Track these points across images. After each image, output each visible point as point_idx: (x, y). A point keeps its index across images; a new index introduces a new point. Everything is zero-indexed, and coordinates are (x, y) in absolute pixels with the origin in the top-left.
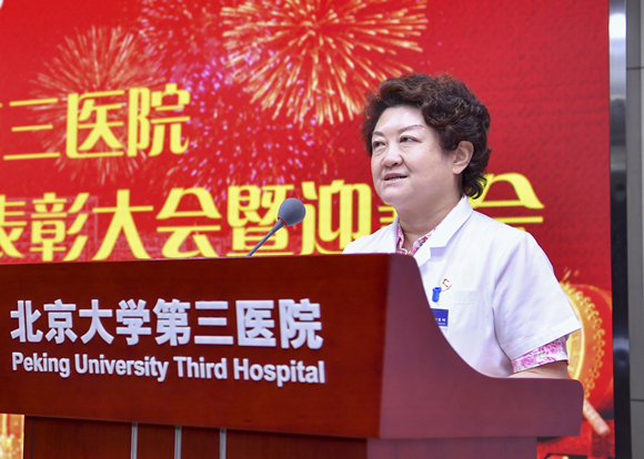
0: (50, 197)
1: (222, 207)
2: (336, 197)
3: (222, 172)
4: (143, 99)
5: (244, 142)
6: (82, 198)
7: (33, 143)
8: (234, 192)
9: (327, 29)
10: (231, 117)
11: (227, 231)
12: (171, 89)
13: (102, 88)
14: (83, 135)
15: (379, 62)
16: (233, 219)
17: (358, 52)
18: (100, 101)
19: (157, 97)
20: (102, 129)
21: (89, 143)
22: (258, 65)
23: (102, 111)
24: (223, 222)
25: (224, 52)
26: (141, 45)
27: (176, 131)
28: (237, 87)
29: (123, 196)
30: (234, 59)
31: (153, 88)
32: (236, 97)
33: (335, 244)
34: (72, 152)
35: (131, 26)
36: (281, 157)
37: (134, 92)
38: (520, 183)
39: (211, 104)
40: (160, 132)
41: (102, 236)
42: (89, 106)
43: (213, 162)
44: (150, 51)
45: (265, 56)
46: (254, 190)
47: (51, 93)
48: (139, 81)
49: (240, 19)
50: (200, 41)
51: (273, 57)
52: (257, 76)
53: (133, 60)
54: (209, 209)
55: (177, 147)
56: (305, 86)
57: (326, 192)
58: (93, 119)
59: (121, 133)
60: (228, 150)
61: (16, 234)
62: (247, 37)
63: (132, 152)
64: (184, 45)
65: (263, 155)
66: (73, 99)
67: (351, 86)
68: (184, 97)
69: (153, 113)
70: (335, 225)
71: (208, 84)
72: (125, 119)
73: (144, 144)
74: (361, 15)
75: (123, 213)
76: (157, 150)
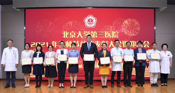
0: (103, 41)
1: (122, 43)
2: (133, 42)
3: (122, 40)
4: (113, 33)
5: (124, 37)
6: (107, 41)
7: (101, 36)
8: (123, 42)
9: (132, 28)
10: (123, 35)
11: (123, 45)
12: (116, 32)
13: (109, 31)
14: (107, 35)
15: (136, 31)
16: (123, 44)
17: (134, 30)
18: (109, 32)
19: (115, 32)
20: (109, 35)
21: (108, 36)
22: (125, 30)
23: (109, 33)
24: (122, 44)
25: (122, 29)
26: (113, 27)
27: (117, 36)
28: (123, 32)
29: (112, 41)
30: (123, 30)
31: (114, 32)
32: (123, 33)
33: (133, 46)
34: (106, 37)
35: (112, 25)
36: (128, 39)
37: (112, 32)
38: (148, 42)
39: (121, 33)
40: (115, 36)
41: (109, 45)
42: (107, 33)
43: (121, 39)
44: (114, 28)
45: (126, 30)
46: (125, 41)
47: (103, 31)
48: (113, 31)
49: (123, 26)
50: (119, 28)
51: (127, 30)
52: (125, 31)
53: (112, 29)
54: (121, 43)
55: (117, 37)
56: (130, 32)
57: (132, 42)
58: (108, 34)
59: (111, 35)
60: (122, 38)
61: (100, 45)
62: (124, 28)
63: (112, 37)
64: (118, 28)
65: (126, 38)
66: (106, 32)
67: (134, 33)
68: (118, 33)
69: (114, 34)
70: (133, 45)
71: (120, 32)
72: (112, 34)
73: (114, 37)
74: (135, 27)
75: (112, 43)
76: (115, 37)
